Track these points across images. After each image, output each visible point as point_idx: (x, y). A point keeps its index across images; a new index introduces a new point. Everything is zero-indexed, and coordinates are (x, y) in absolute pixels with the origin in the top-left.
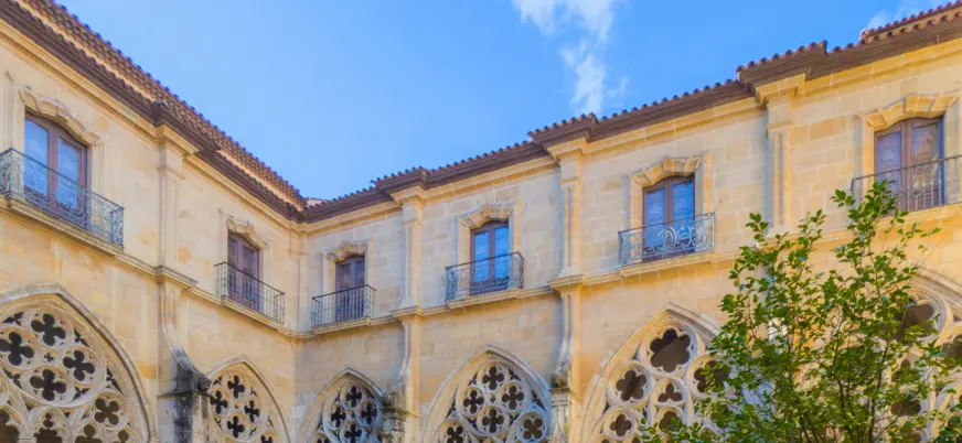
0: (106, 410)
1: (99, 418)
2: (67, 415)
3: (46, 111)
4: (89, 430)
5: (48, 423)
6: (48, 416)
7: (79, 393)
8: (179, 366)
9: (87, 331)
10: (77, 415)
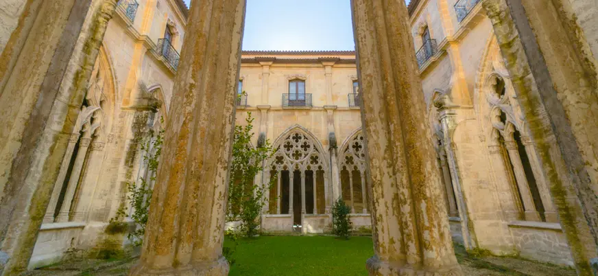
0: (314, 159)
1: (312, 163)
2: (302, 164)
3: (293, 78)
4: (309, 167)
5: (297, 167)
6: (297, 165)
7: (306, 155)
8: (330, 138)
9: (307, 135)
10: (305, 163)
